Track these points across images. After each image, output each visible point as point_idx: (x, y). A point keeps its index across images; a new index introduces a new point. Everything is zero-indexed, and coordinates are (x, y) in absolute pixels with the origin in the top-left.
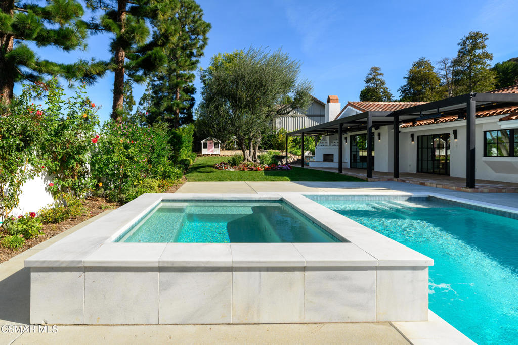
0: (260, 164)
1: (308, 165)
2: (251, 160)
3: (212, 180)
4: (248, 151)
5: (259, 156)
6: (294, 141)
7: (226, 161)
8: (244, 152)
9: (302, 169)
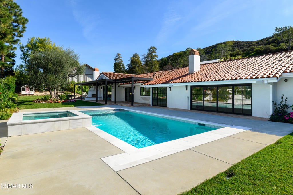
0: (60, 99)
1: (85, 99)
2: (55, 98)
3: (34, 108)
4: (53, 93)
5: (59, 95)
6: (78, 87)
7: (40, 99)
8: (51, 93)
9: (81, 101)
